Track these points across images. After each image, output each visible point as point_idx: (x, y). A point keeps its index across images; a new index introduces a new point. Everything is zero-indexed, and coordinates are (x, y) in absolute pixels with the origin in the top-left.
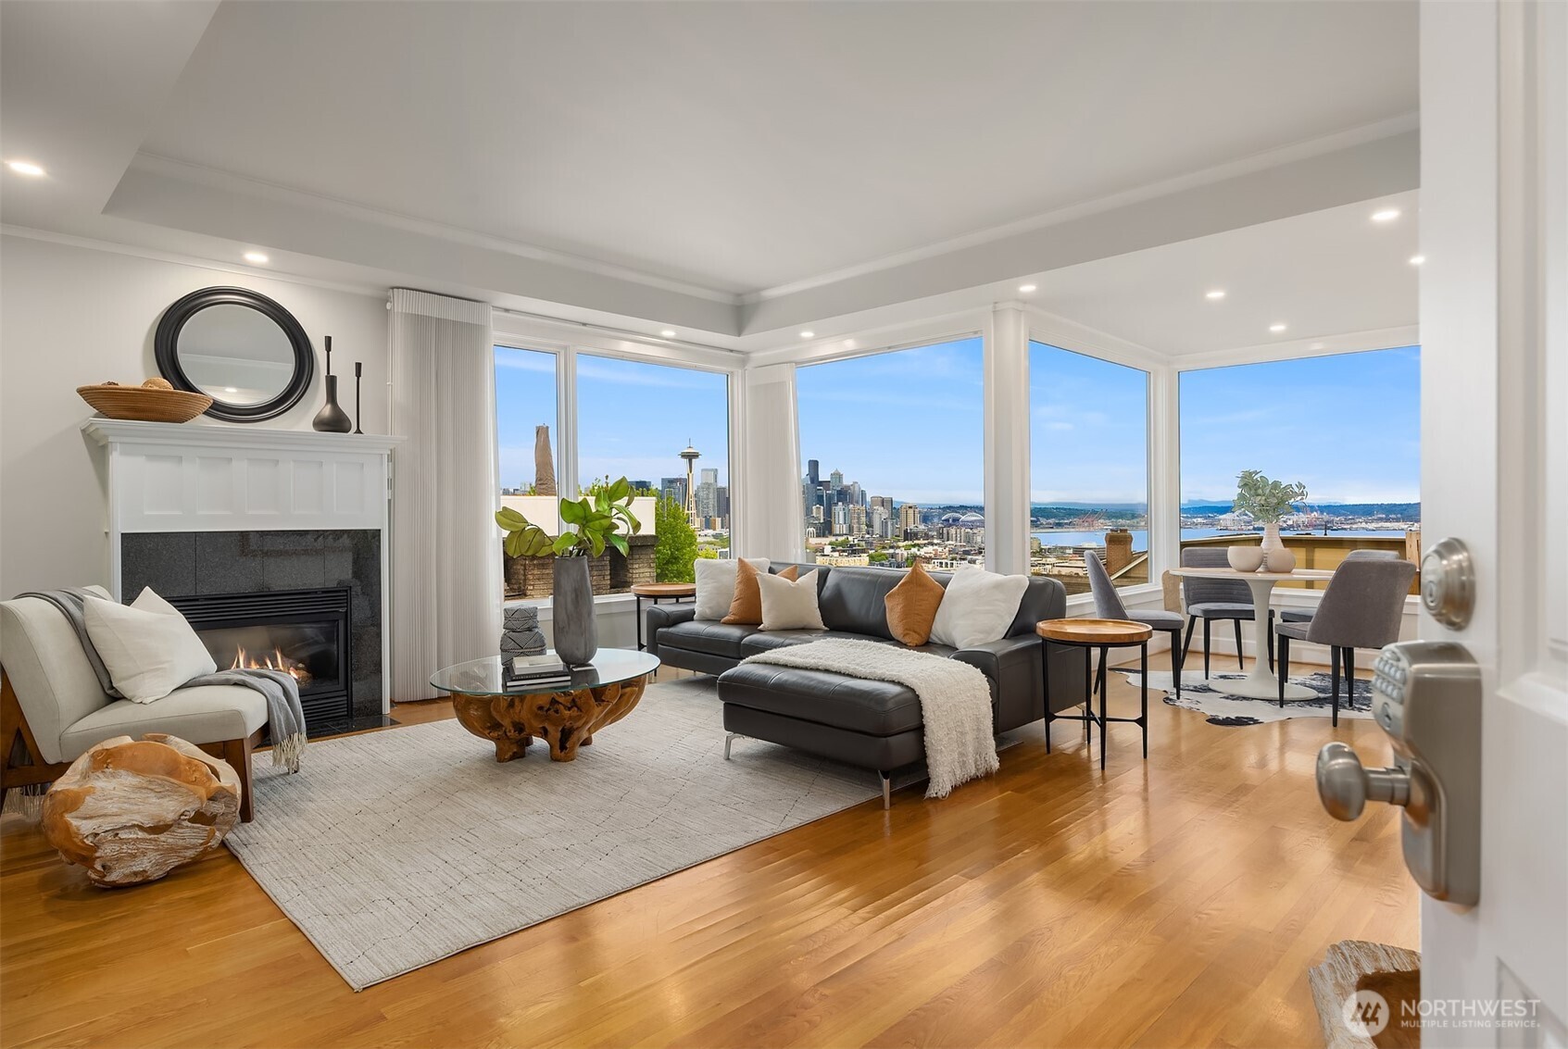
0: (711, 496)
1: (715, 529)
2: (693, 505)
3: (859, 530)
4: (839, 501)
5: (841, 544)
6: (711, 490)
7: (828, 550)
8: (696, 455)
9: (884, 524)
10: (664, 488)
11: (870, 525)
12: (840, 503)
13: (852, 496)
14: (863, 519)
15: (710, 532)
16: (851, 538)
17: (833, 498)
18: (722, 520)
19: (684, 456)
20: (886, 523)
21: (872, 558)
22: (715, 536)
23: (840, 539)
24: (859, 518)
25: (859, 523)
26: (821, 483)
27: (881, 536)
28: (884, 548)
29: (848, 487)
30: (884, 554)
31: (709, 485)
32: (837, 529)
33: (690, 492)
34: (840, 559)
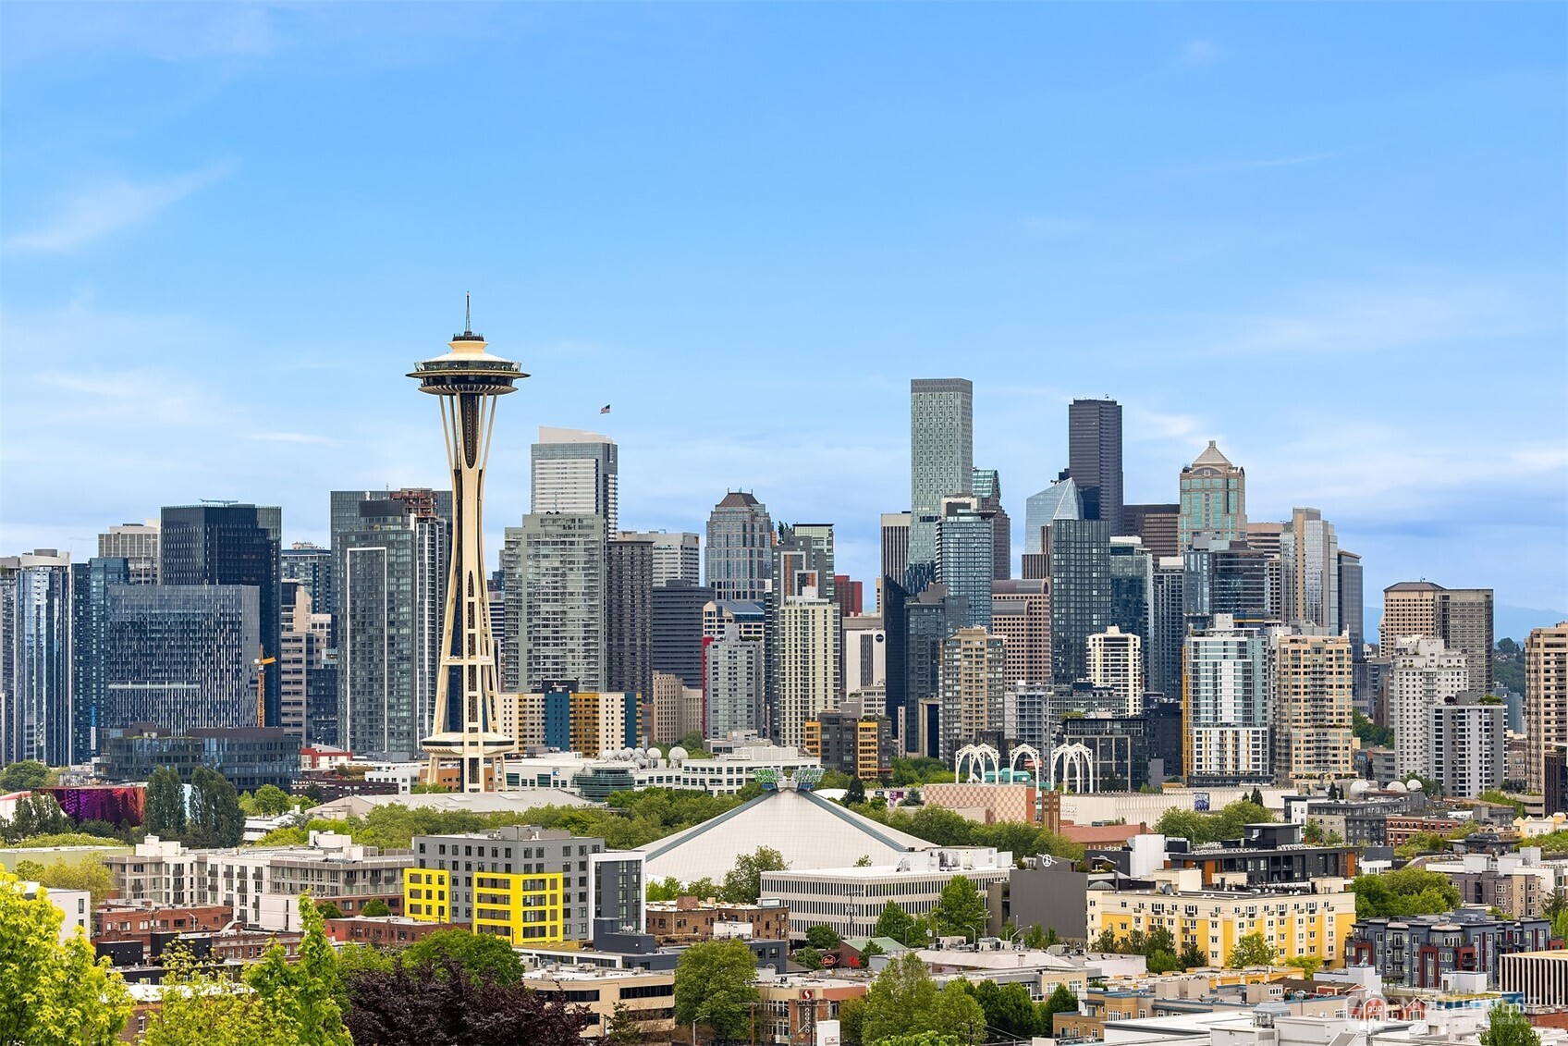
0: (576, 582)
1: (590, 750)
2: (480, 628)
3: (1321, 756)
4: (1220, 605)
5: (1226, 828)
6: (579, 554)
7: (1148, 855)
8: (498, 378)
9: (1448, 725)
10: (341, 537)
11: (1376, 731)
12: (1224, 621)
13: (1287, 579)
14: (1342, 700)
15: (569, 763)
16: (1273, 798)
17: (1194, 594)
18: (629, 705)
19: (437, 379)
20: (1459, 717)
21: (1372, 898)
22: (590, 785)
23: (1222, 800)
24: (1318, 695)
25: (1318, 720)
26: (1132, 519)
27: (1428, 788)
28: (1439, 848)
29: (1270, 539)
30: (1438, 882)
31: (573, 522)
32: (1206, 750)
33: (469, 565)
34: (1205, 906)
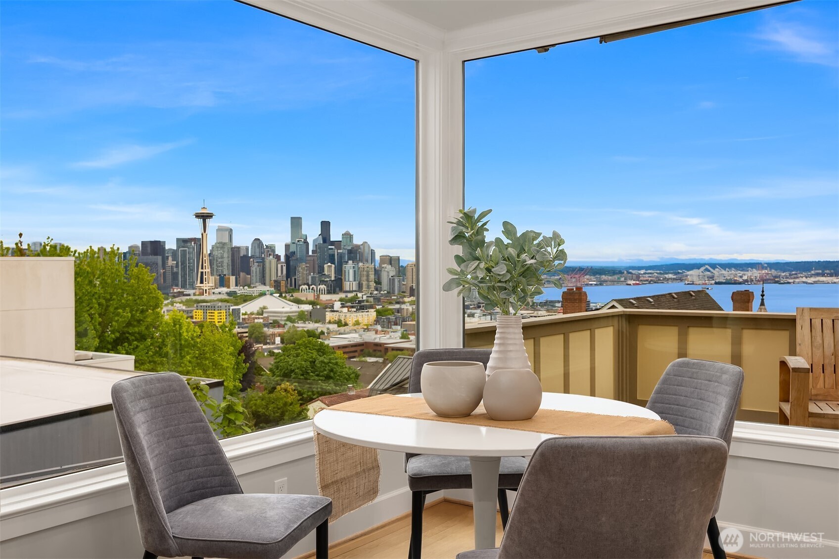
0: (226, 255)
1: (229, 287)
2: (207, 264)
3: (368, 287)
4: (349, 259)
5: (352, 300)
6: (226, 250)
7: (337, 305)
8: (210, 216)
9: (391, 281)
10: (178, 247)
11: (378, 282)
12: (350, 262)
13: (362, 254)
14: (372, 277)
15: (224, 290)
16: (360, 295)
17: (344, 257)
19: (198, 216)
20: (394, 280)
21: (379, 313)
22: (229, 294)
23: (350, 295)
24: (368, 276)
25: (368, 280)
26: (332, 243)
27: (388, 293)
28: (391, 303)
30: (391, 310)
31: (224, 244)
32: (347, 286)
33: (205, 252)
34: (348, 315)
